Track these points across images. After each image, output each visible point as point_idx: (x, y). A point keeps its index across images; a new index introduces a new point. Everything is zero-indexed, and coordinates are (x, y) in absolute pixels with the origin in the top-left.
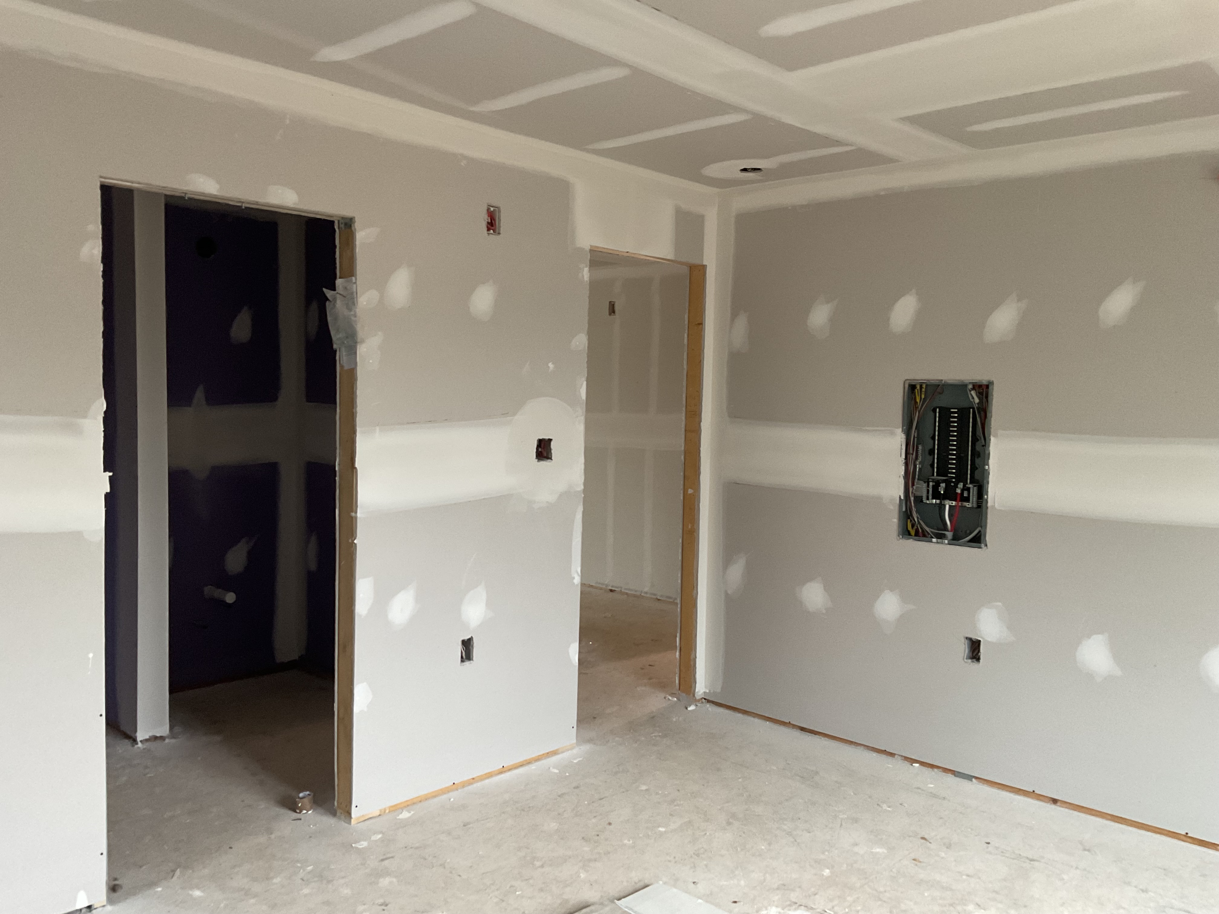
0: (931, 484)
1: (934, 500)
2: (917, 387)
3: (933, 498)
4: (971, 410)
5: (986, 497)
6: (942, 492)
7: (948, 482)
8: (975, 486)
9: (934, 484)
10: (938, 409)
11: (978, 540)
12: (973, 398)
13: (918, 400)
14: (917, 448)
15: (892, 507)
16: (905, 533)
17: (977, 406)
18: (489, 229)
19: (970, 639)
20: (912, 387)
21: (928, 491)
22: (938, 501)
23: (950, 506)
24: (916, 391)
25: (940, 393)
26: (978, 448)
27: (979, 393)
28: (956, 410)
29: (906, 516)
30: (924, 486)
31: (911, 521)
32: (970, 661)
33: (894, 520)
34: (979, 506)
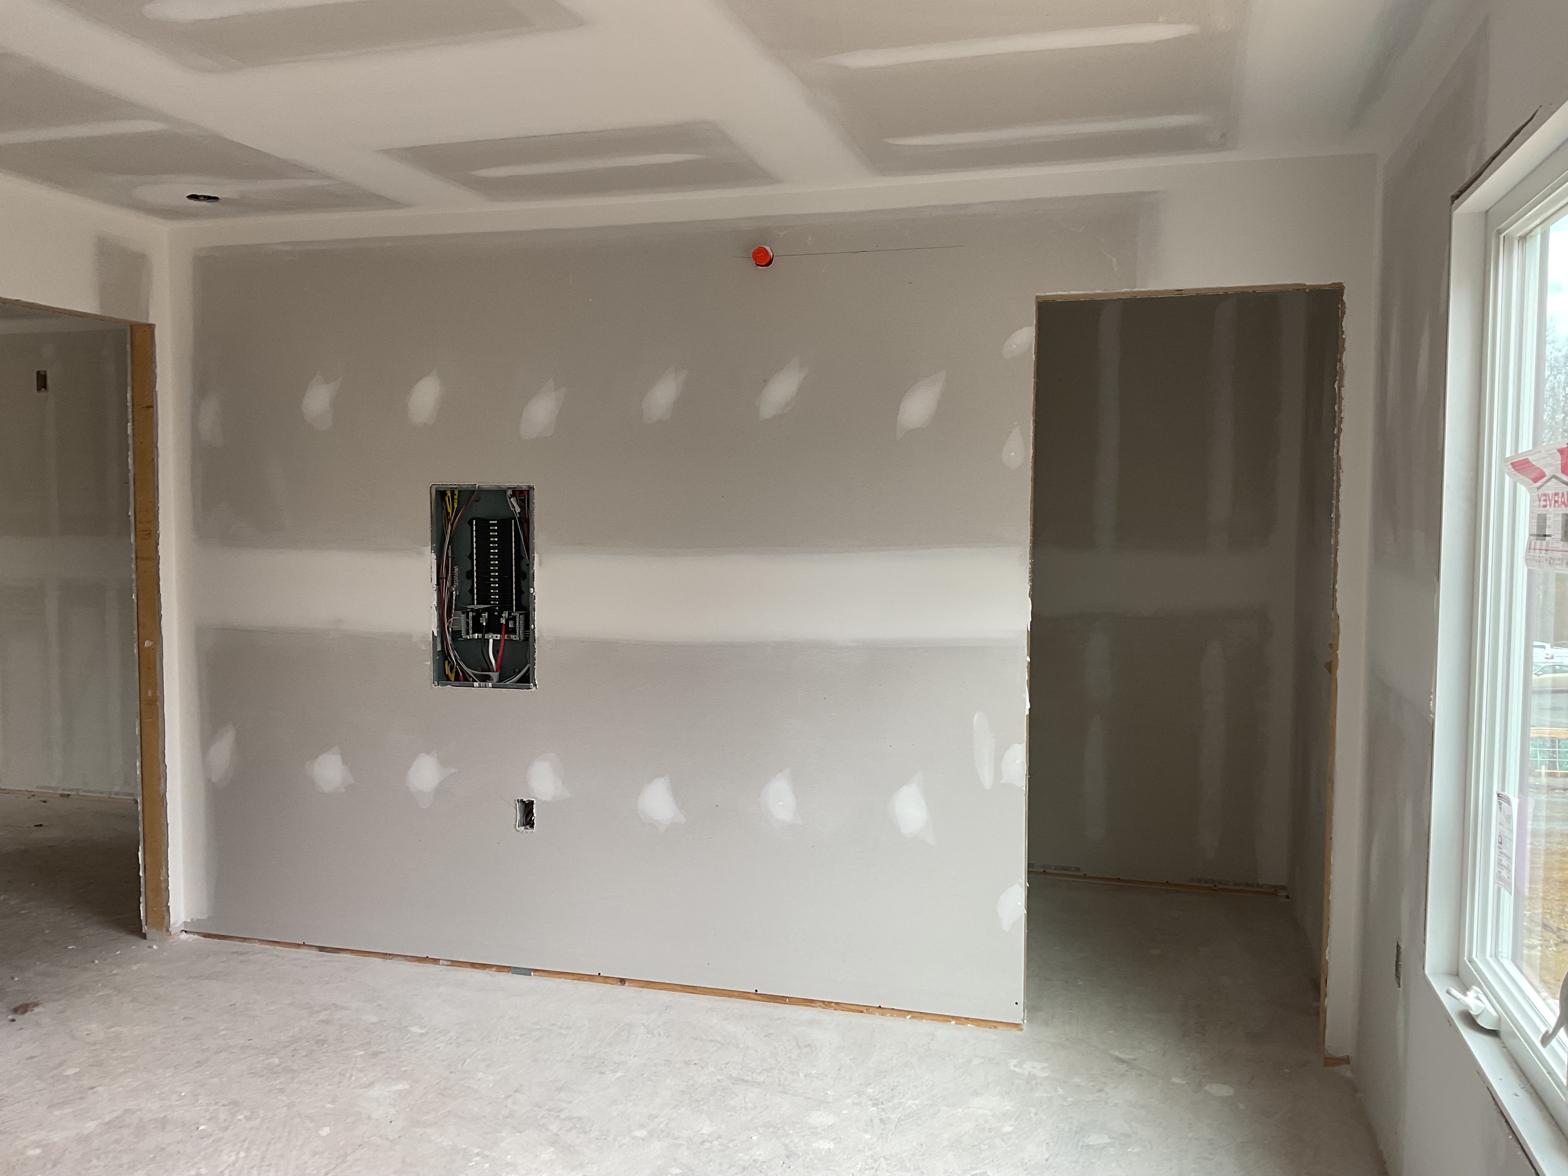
0: (471, 614)
1: (476, 635)
2: (447, 494)
3: (474, 633)
4: (513, 521)
5: (532, 626)
6: (484, 624)
7: (490, 611)
8: (521, 614)
9: (474, 614)
10: (474, 521)
11: (526, 680)
12: (514, 507)
13: (450, 511)
14: (453, 570)
15: (424, 647)
16: (442, 678)
17: (518, 516)
19: (522, 801)
20: (441, 495)
21: (468, 623)
22: (480, 635)
23: (494, 640)
24: (447, 498)
25: (477, 501)
26: (523, 567)
27: (520, 500)
28: (496, 522)
29: (442, 657)
30: (462, 618)
31: (449, 662)
32: (523, 828)
33: (428, 664)
34: (527, 639)
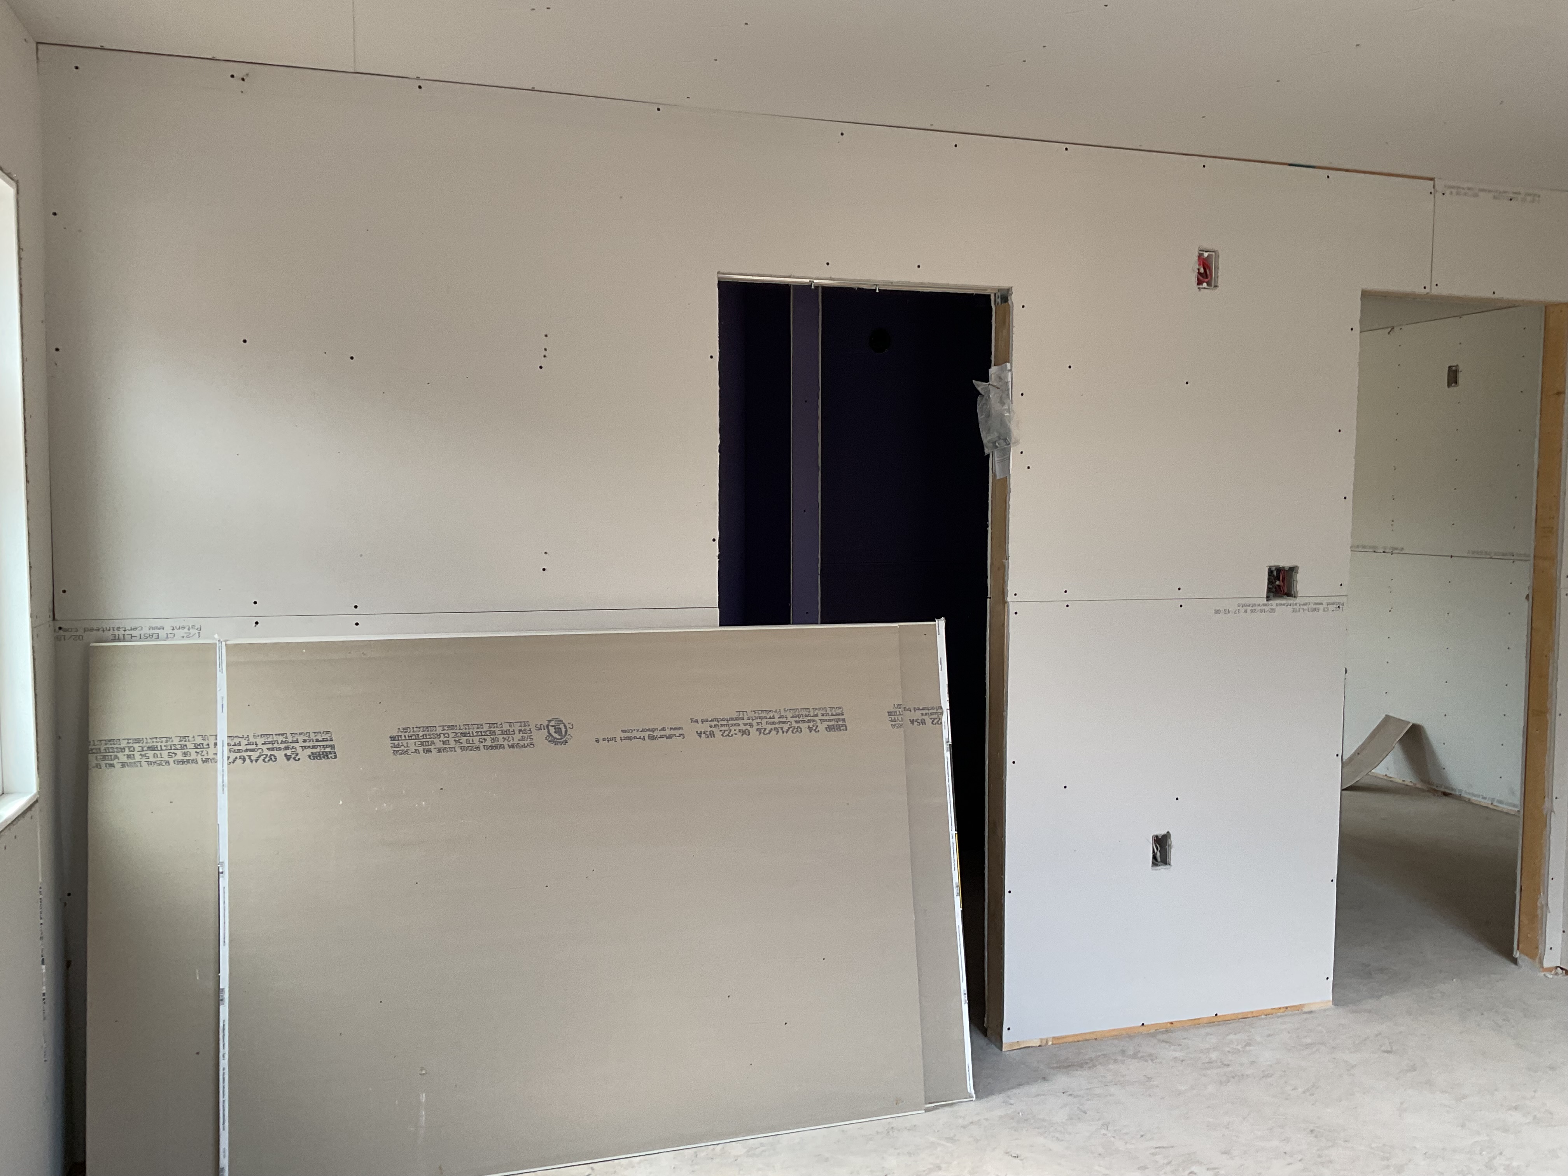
18: (1200, 283)
